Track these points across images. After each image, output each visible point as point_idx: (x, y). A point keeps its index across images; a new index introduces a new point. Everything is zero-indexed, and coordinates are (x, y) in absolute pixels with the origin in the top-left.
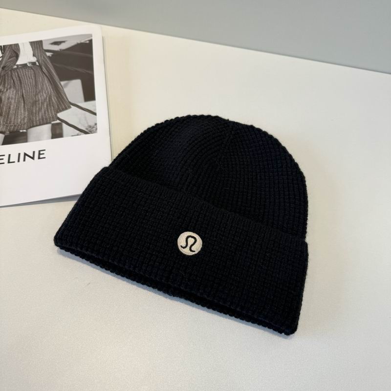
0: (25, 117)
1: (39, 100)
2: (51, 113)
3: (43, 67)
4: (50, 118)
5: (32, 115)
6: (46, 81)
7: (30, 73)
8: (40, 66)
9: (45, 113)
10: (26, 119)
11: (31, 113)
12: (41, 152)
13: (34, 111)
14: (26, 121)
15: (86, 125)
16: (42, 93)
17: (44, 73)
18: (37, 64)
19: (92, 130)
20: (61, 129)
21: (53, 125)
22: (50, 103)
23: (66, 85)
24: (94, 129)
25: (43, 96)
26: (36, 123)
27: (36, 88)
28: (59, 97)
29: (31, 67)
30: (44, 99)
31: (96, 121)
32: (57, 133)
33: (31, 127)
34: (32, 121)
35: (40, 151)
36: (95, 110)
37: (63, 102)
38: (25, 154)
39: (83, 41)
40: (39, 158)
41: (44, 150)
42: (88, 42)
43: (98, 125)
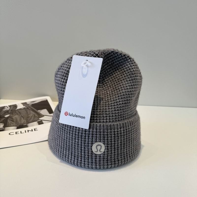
1: (30, 116)
2: (36, 119)
5: (28, 120)
7: (23, 110)
8: (27, 108)
20: (42, 122)
22: (35, 116)
26: (30, 122)
27: (27, 113)
33: (28, 123)
38: (28, 130)
39: (44, 100)
40: (35, 131)
41: (37, 128)
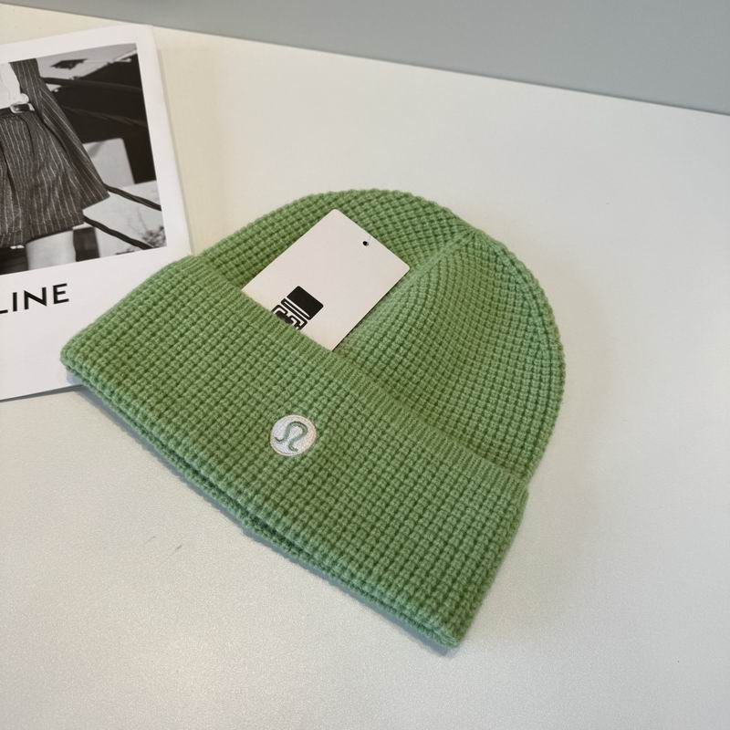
0: (17, 220)
1: (42, 184)
2: (71, 209)
3: (44, 114)
4: (68, 218)
5: (33, 214)
6: (53, 143)
7: (17, 127)
8: (37, 113)
9: (58, 210)
10: (21, 222)
11: (29, 209)
12: (59, 290)
13: (36, 205)
14: (20, 227)
15: (143, 231)
16: (48, 168)
17: (47, 127)
18: (31, 108)
19: (155, 240)
20: (94, 240)
21: (76, 232)
22: (66, 189)
23: (94, 150)
24: (160, 238)
25: (51, 174)
26: (42, 229)
27: (34, 159)
28: (83, 174)
29: (19, 115)
30: (53, 181)
31: (162, 220)
32: (86, 250)
33: (33, 239)
34: (34, 227)
35: (55, 287)
36: (158, 199)
37: (90, 185)
38: (27, 295)
39: (118, 60)
40: (56, 301)
41: (65, 285)
42: (129, 60)
43: (166, 229)
